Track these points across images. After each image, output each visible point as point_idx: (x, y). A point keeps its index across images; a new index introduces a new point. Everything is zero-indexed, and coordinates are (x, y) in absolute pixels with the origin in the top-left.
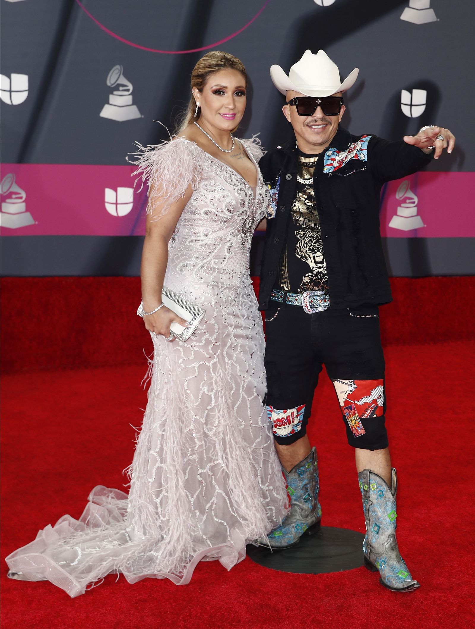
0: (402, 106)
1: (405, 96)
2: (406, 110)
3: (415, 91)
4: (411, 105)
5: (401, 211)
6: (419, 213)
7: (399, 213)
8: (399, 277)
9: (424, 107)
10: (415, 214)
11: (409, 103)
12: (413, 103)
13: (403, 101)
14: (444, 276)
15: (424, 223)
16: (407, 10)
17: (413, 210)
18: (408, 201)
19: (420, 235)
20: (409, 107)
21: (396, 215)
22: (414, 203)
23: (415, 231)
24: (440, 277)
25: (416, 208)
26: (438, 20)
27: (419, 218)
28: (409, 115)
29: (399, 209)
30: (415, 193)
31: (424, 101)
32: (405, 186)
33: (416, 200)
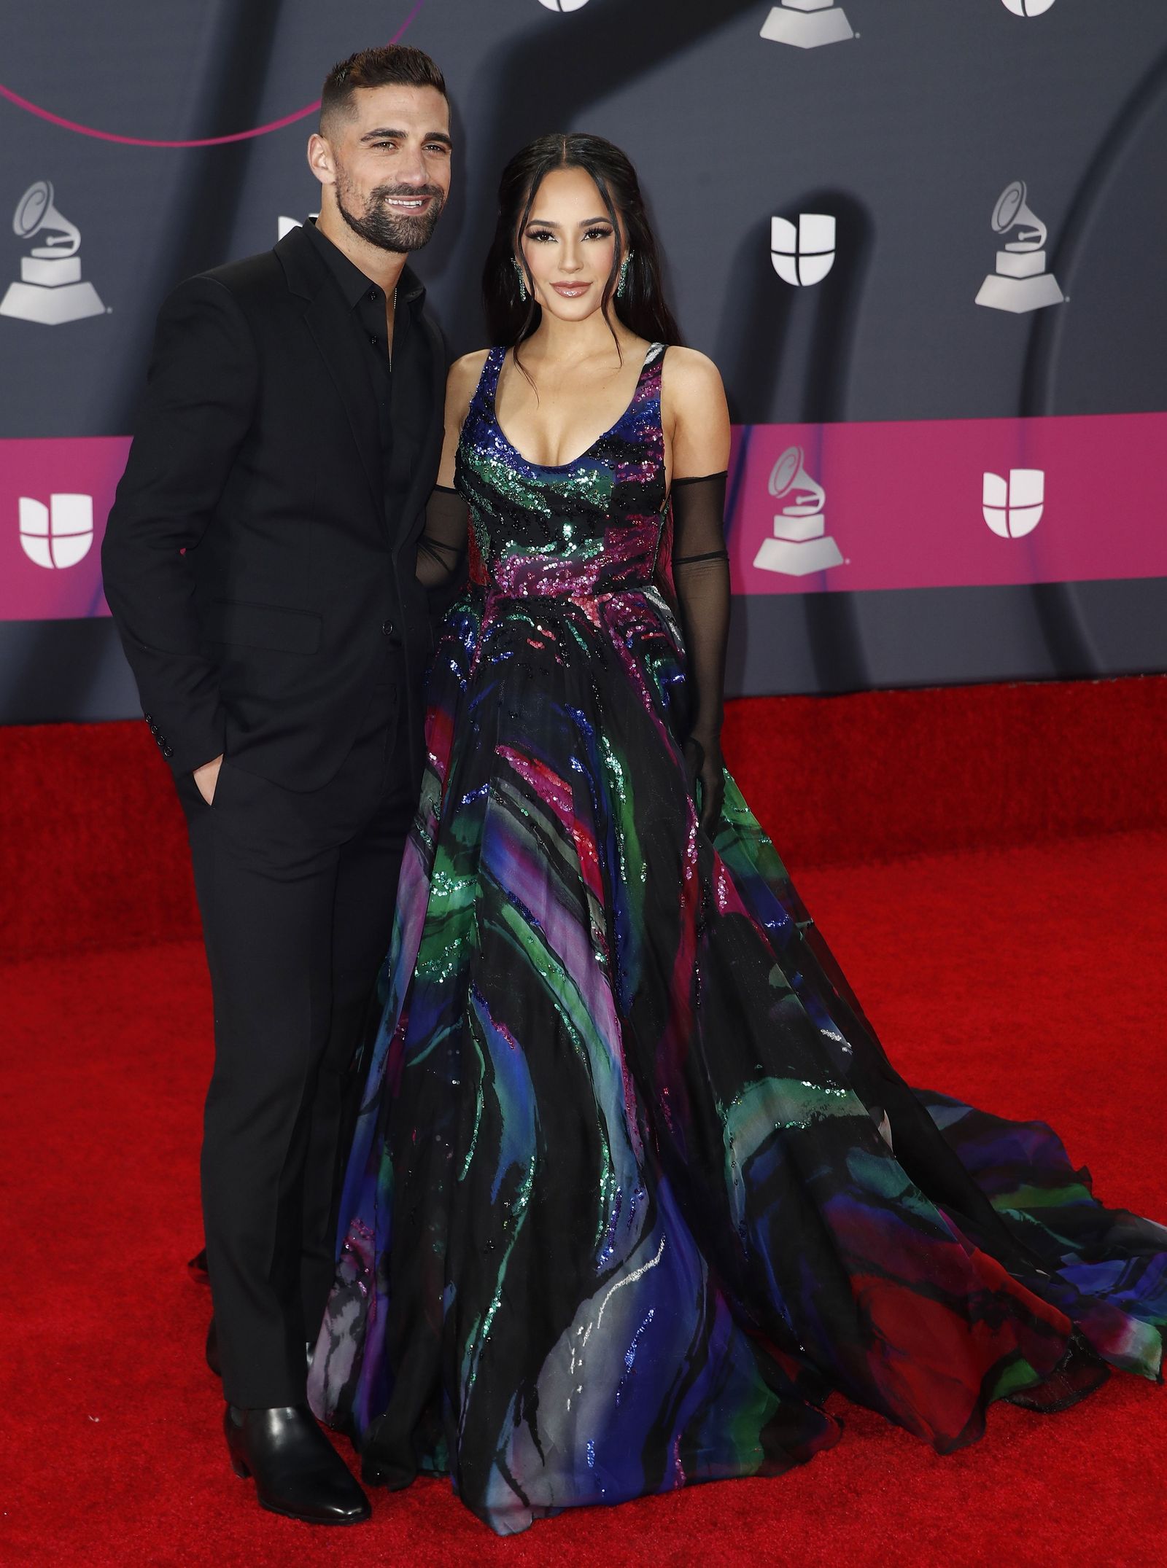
0: (774, 257)
1: (781, 233)
2: (783, 267)
3: (805, 219)
4: (797, 255)
5: (783, 526)
6: (829, 530)
7: (778, 532)
8: (786, 696)
9: (831, 256)
10: (821, 531)
11: (793, 250)
12: (802, 250)
13: (775, 245)
14: (902, 689)
15: (845, 555)
16: (775, 12)
17: (814, 523)
18: (800, 500)
19: (833, 587)
20: (792, 259)
21: (772, 536)
22: (815, 503)
23: (822, 575)
24: (891, 692)
25: (821, 518)
26: (858, 35)
27: (830, 541)
28: (794, 281)
29: (778, 520)
30: (818, 480)
31: (830, 243)
32: (790, 461)
33: (821, 496)
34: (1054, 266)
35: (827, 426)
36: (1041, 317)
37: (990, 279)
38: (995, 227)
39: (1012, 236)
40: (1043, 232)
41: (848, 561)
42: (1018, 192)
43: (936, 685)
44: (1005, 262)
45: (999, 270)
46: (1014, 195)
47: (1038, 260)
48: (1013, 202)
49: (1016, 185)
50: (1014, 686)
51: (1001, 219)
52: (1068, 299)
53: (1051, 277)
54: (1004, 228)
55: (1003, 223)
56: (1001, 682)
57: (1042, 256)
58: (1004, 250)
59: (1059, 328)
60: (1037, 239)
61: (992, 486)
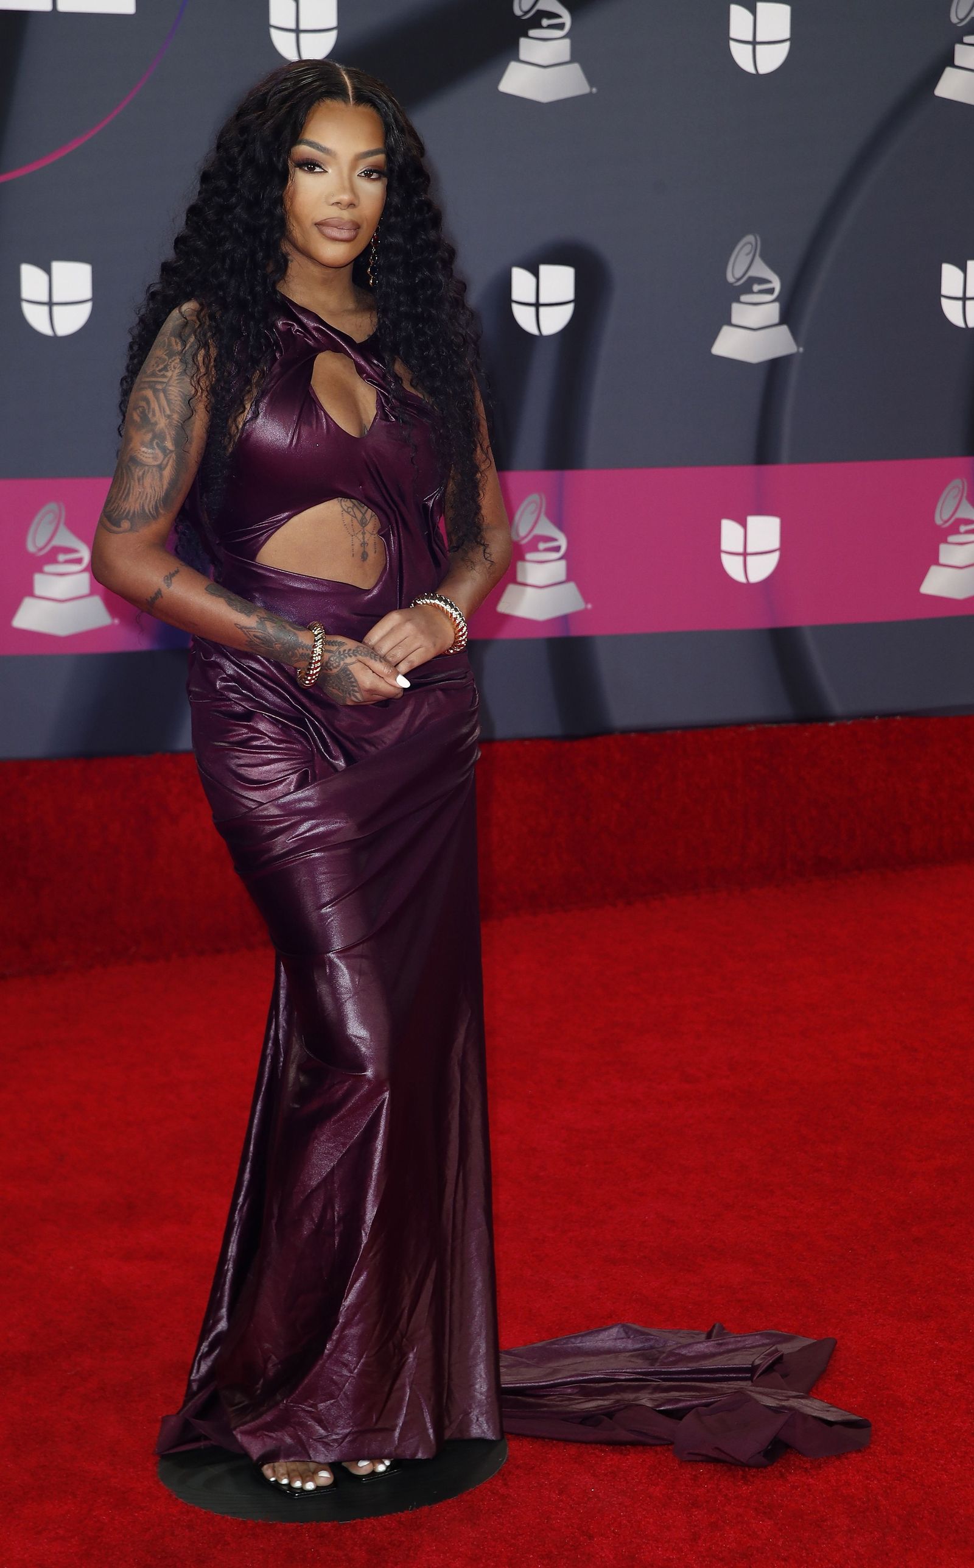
0: (516, 308)
1: (521, 283)
2: (524, 317)
3: (544, 270)
4: (537, 305)
5: (526, 571)
6: (571, 576)
7: (522, 577)
8: (530, 739)
9: (571, 306)
10: (563, 577)
11: (533, 300)
12: (542, 301)
13: (515, 296)
14: (643, 732)
15: (587, 601)
16: (513, 66)
17: (558, 569)
18: (542, 546)
19: (576, 631)
20: (533, 310)
21: (515, 581)
22: (557, 549)
23: (564, 620)
24: (633, 735)
25: (563, 563)
26: (594, 90)
27: (571, 587)
28: (534, 331)
29: (521, 565)
30: (560, 525)
31: (570, 295)
32: (532, 507)
33: (562, 542)
34: (787, 317)
35: (568, 474)
36: (775, 367)
37: (726, 330)
38: (730, 279)
39: (747, 288)
40: (776, 284)
41: (589, 606)
42: (750, 243)
43: (676, 728)
44: (741, 313)
45: (734, 321)
46: (748, 248)
47: (771, 311)
48: (748, 254)
49: (750, 238)
50: (752, 728)
51: (735, 271)
52: (801, 350)
53: (784, 328)
54: (739, 280)
55: (738, 274)
56: (740, 725)
57: (776, 307)
58: (738, 301)
59: (794, 376)
60: (771, 291)
61: (730, 531)
